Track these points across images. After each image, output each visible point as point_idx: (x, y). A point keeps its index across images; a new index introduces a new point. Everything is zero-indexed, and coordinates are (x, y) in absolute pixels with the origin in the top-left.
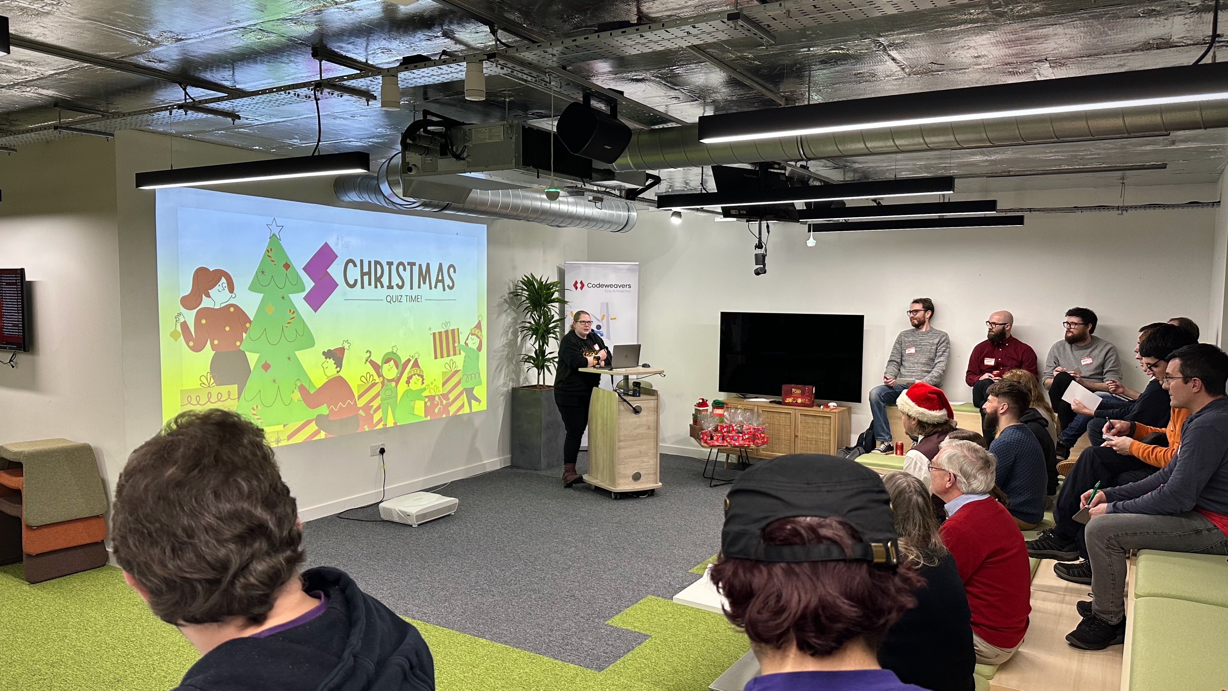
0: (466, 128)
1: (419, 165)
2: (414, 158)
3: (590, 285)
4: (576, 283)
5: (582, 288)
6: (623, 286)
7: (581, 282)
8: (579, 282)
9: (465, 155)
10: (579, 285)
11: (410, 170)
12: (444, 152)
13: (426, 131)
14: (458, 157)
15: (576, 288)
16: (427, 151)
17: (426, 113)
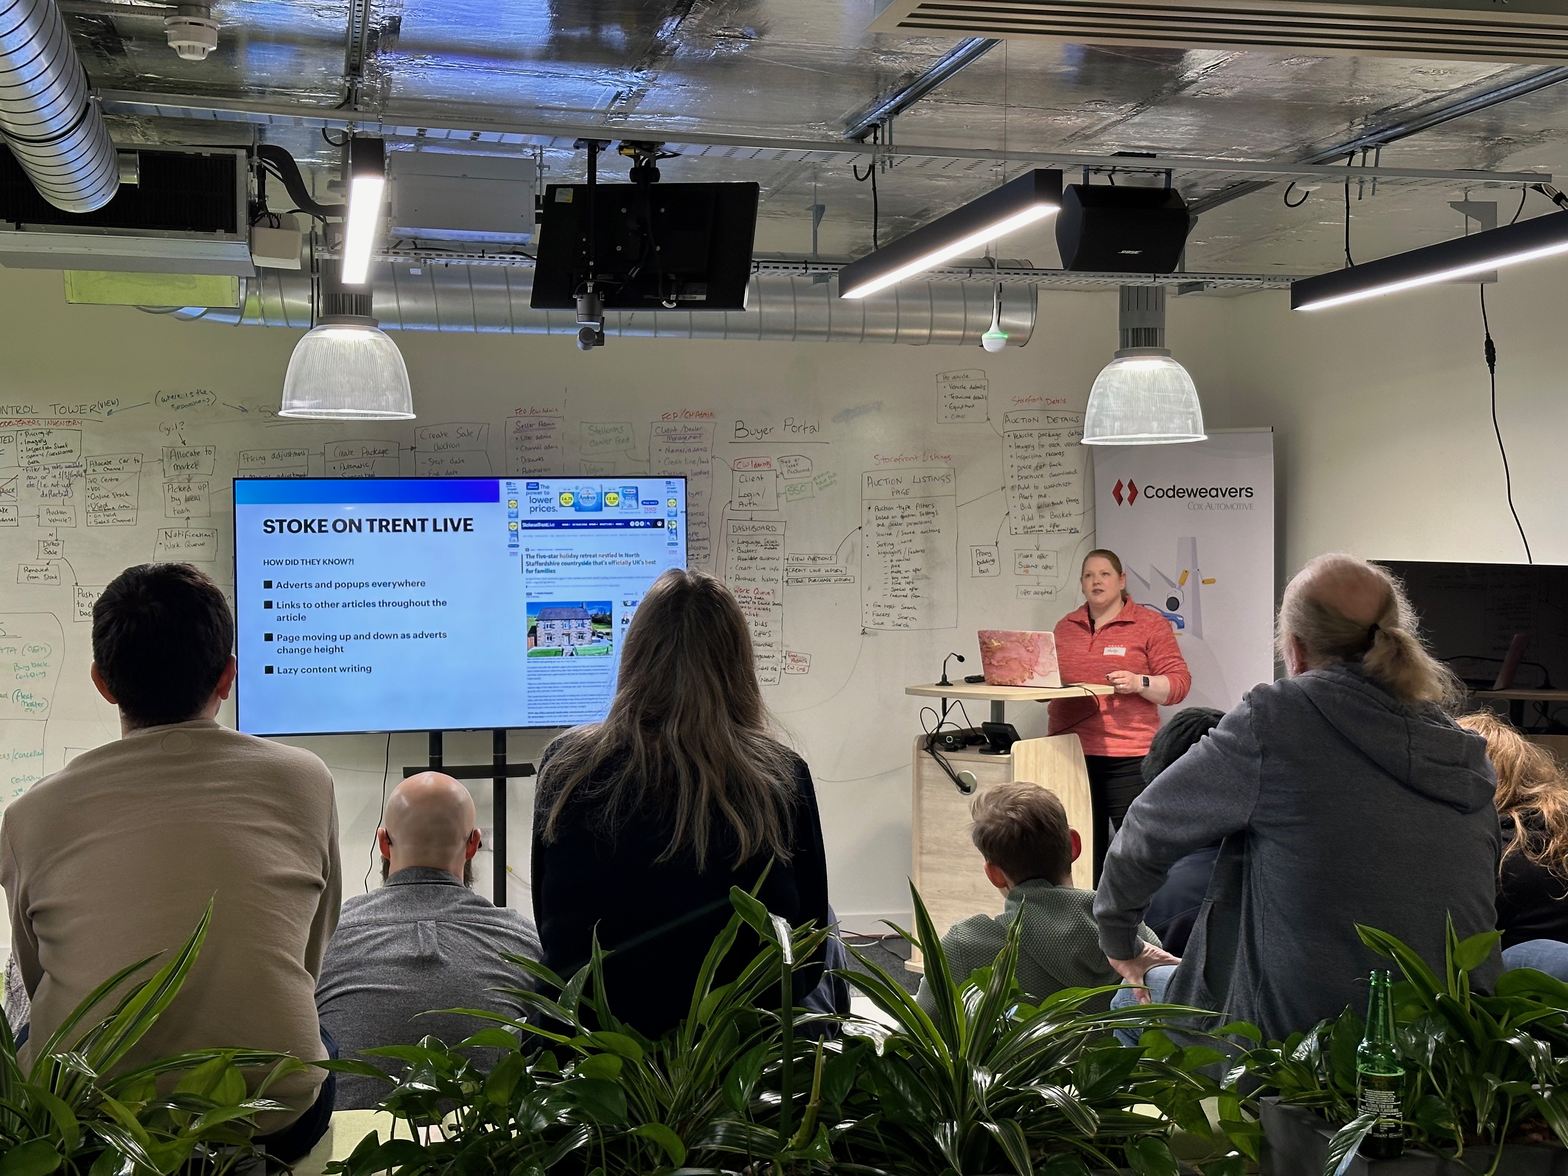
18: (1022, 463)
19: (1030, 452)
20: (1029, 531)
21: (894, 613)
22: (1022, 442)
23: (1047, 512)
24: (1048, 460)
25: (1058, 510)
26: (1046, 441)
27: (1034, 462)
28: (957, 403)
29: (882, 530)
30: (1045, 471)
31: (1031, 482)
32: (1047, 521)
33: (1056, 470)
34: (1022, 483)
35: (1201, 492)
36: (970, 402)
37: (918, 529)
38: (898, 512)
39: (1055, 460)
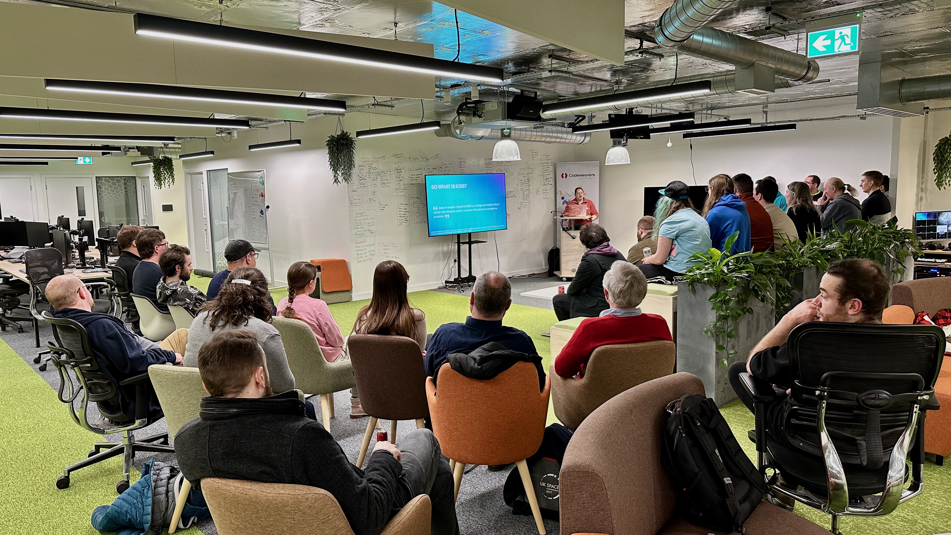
0: (483, 103)
1: (465, 121)
2: (463, 118)
3: (571, 175)
4: (563, 174)
5: (566, 177)
6: (590, 175)
7: (566, 174)
8: (564, 174)
9: (482, 115)
10: (564, 176)
11: (461, 123)
12: (474, 115)
13: (466, 106)
14: (480, 117)
15: (563, 177)
16: (468, 114)
17: (466, 99)
18: (543, 169)
19: (544, 167)
20: (544, 184)
21: (523, 204)
22: (543, 165)
23: (547, 180)
24: (547, 169)
25: (549, 180)
26: (547, 164)
27: (545, 169)
28: (533, 156)
29: (521, 185)
30: (547, 171)
31: (544, 174)
32: (547, 182)
33: (548, 171)
34: (543, 174)
35: (583, 175)
36: (535, 156)
37: (527, 184)
38: (524, 181)
39: (548, 169)
